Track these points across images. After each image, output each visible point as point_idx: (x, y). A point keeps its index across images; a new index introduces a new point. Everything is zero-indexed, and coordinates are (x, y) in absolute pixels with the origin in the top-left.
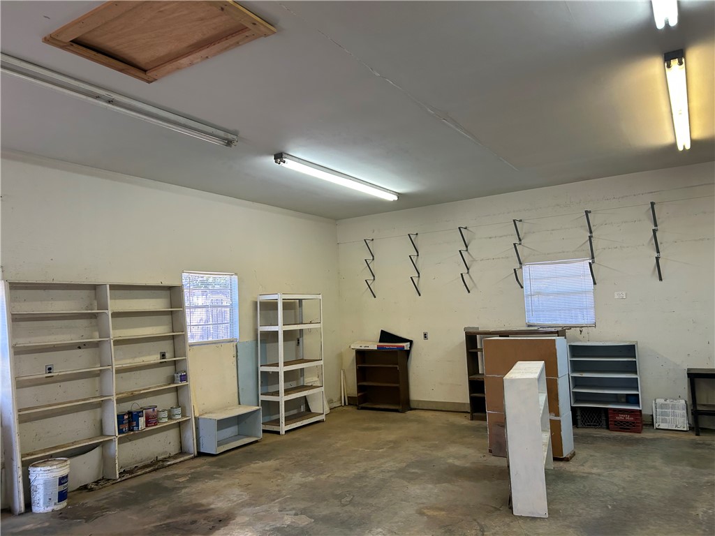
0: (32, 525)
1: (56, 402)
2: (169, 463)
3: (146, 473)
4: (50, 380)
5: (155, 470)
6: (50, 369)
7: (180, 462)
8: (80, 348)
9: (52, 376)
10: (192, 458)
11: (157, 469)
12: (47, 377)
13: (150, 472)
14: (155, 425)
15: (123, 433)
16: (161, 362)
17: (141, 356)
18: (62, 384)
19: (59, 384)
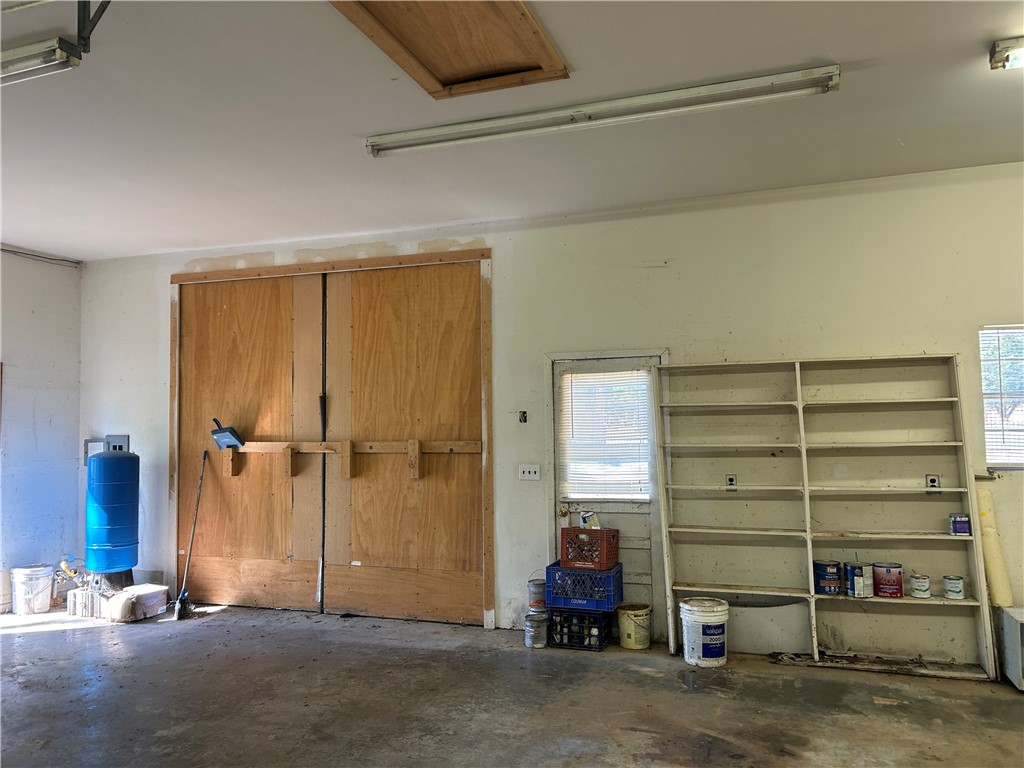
0: (650, 669)
1: (740, 526)
2: (924, 671)
3: (873, 671)
4: (732, 495)
5: (890, 673)
6: (731, 480)
7: (951, 678)
8: (773, 455)
9: (736, 490)
10: (983, 681)
11: (896, 673)
12: (727, 490)
13: (880, 672)
14: (891, 597)
15: (825, 593)
16: (928, 493)
17: (884, 478)
18: (749, 502)
19: (745, 502)
